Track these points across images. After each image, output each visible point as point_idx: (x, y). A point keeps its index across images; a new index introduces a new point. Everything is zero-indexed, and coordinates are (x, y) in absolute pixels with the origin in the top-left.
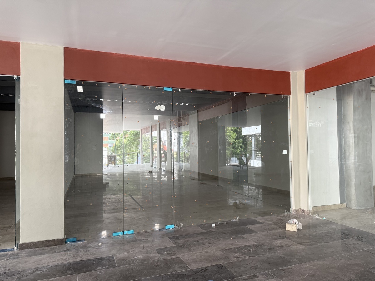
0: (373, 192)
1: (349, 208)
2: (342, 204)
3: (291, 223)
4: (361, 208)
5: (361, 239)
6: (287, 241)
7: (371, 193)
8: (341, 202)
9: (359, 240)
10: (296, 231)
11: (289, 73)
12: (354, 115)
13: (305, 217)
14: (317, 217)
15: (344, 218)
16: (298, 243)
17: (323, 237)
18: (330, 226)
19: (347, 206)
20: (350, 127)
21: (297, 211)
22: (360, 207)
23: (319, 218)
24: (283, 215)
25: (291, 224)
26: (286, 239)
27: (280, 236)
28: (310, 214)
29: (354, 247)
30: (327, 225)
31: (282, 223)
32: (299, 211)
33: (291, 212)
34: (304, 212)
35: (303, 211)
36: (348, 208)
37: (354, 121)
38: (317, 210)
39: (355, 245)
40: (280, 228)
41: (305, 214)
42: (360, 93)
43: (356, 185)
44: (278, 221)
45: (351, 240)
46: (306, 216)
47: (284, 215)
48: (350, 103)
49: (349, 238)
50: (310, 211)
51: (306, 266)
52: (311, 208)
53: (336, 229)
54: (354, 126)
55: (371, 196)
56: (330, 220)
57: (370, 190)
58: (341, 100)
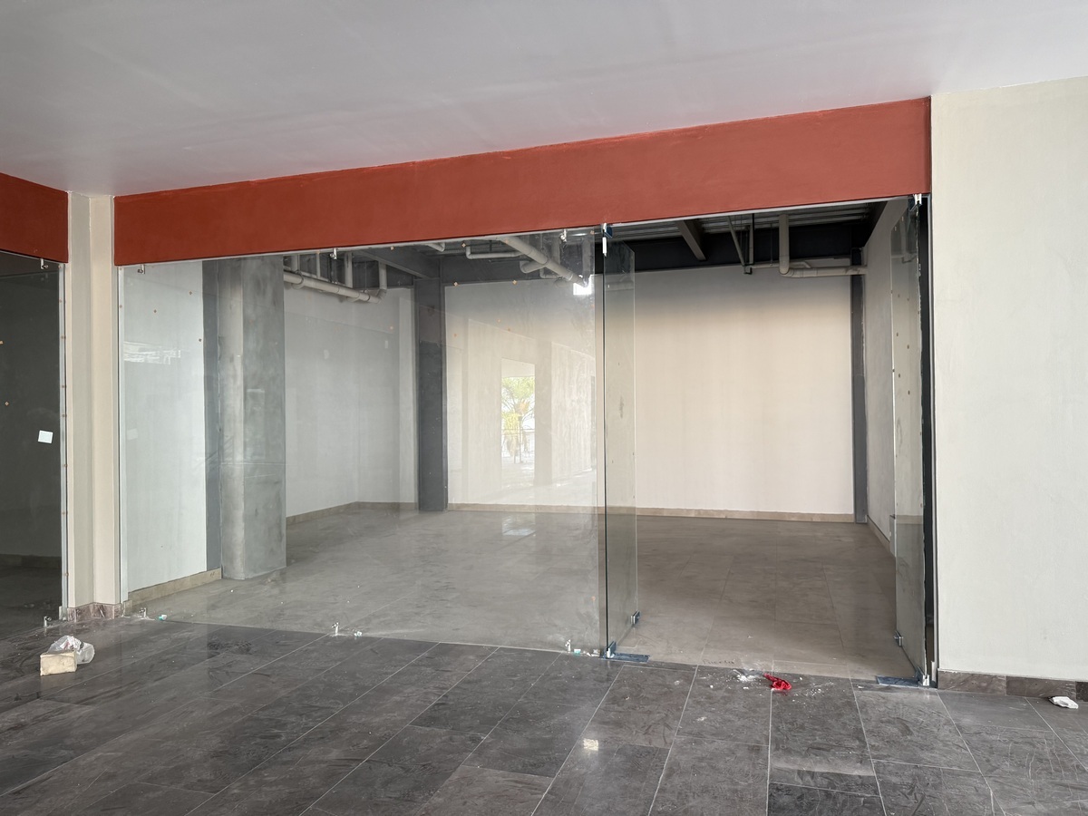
0: (284, 532)
1: (230, 579)
2: (212, 572)
3: (57, 649)
4: (257, 575)
5: (246, 650)
6: (40, 707)
7: (280, 533)
8: (209, 568)
9: (242, 653)
10: (73, 669)
11: (63, 196)
12: (246, 339)
13: (105, 624)
14: (145, 617)
15: (213, 607)
16: (77, 703)
17: (152, 666)
18: (175, 635)
19: (225, 575)
20: (235, 370)
21: (80, 611)
22: (255, 572)
23: (147, 618)
24: (36, 632)
25: (56, 653)
26: (37, 703)
27: (17, 699)
28: (121, 613)
29: (227, 673)
30: (166, 634)
31: (29, 658)
32: (89, 610)
33: (64, 619)
34: (103, 610)
35: (102, 608)
36: (226, 578)
37: (245, 356)
38: (141, 599)
39: (230, 666)
40: (21, 672)
41: (106, 617)
42: (259, 285)
43: (246, 518)
44: (16, 654)
45: (223, 657)
46: (112, 620)
47: (39, 631)
48: (236, 307)
49: (219, 654)
50: (122, 606)
51: (93, 758)
52: (124, 597)
53: (189, 639)
54: (245, 367)
55: (281, 541)
56: (177, 618)
57: (279, 525)
58: (215, 296)
